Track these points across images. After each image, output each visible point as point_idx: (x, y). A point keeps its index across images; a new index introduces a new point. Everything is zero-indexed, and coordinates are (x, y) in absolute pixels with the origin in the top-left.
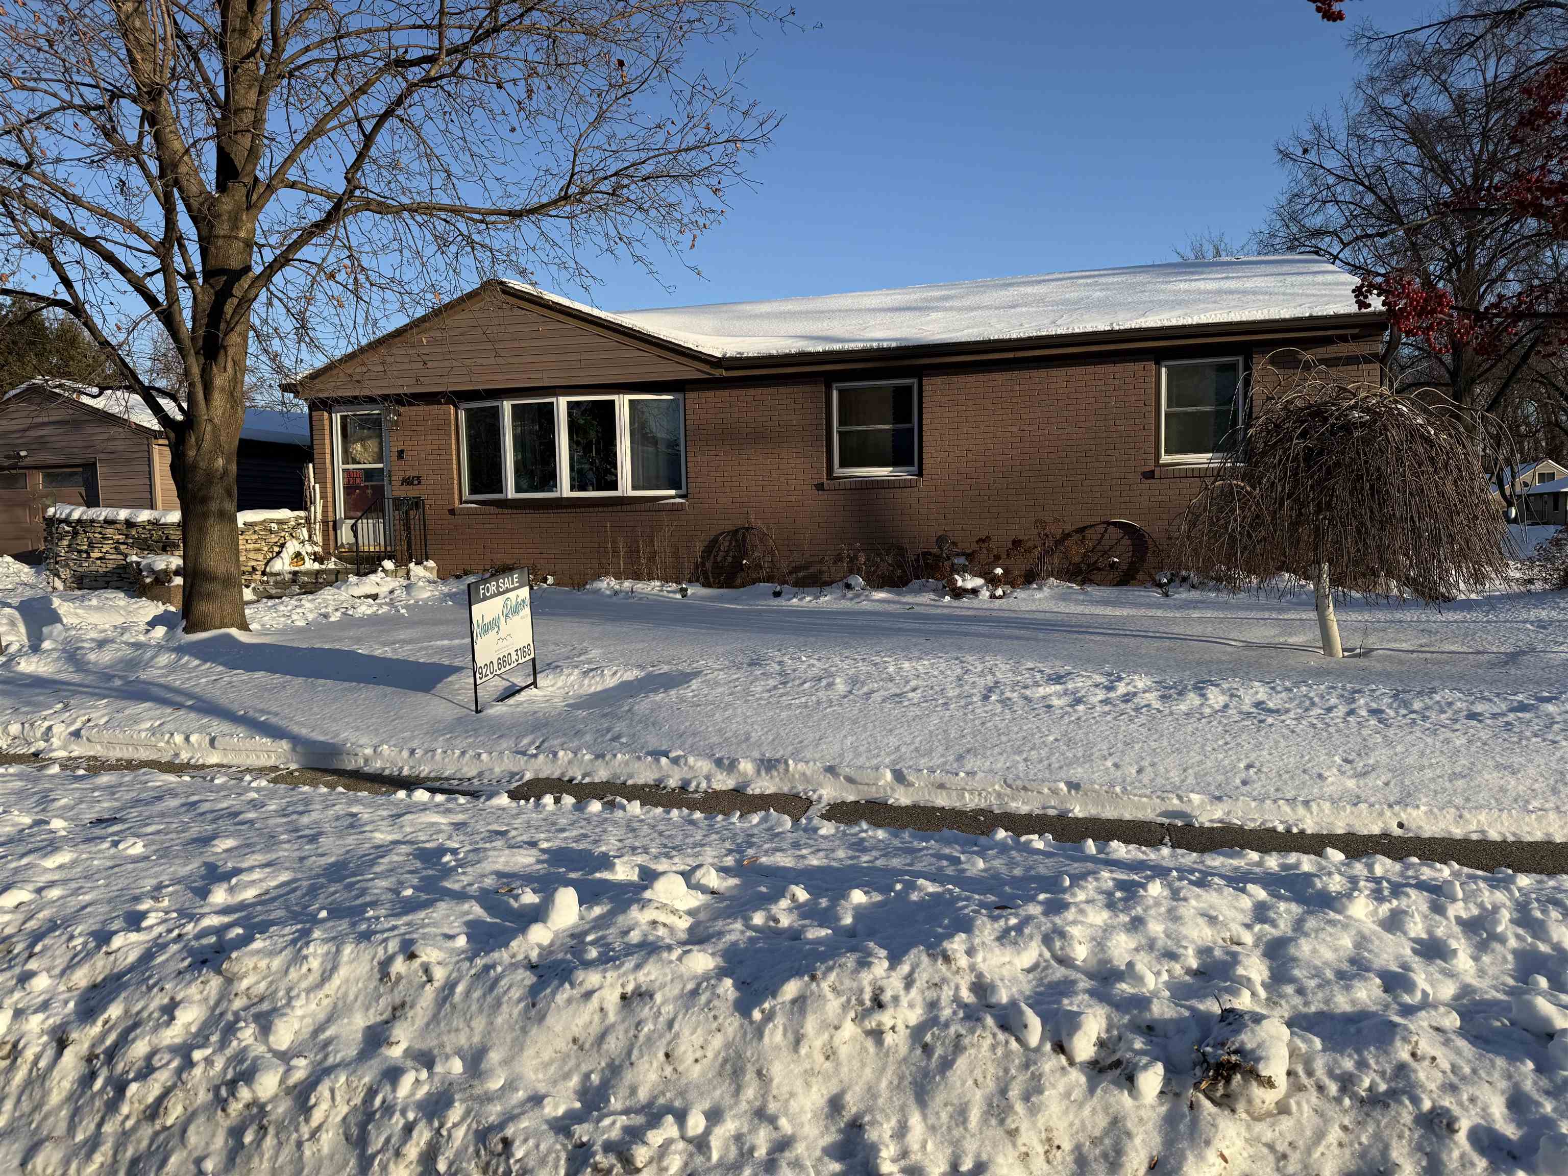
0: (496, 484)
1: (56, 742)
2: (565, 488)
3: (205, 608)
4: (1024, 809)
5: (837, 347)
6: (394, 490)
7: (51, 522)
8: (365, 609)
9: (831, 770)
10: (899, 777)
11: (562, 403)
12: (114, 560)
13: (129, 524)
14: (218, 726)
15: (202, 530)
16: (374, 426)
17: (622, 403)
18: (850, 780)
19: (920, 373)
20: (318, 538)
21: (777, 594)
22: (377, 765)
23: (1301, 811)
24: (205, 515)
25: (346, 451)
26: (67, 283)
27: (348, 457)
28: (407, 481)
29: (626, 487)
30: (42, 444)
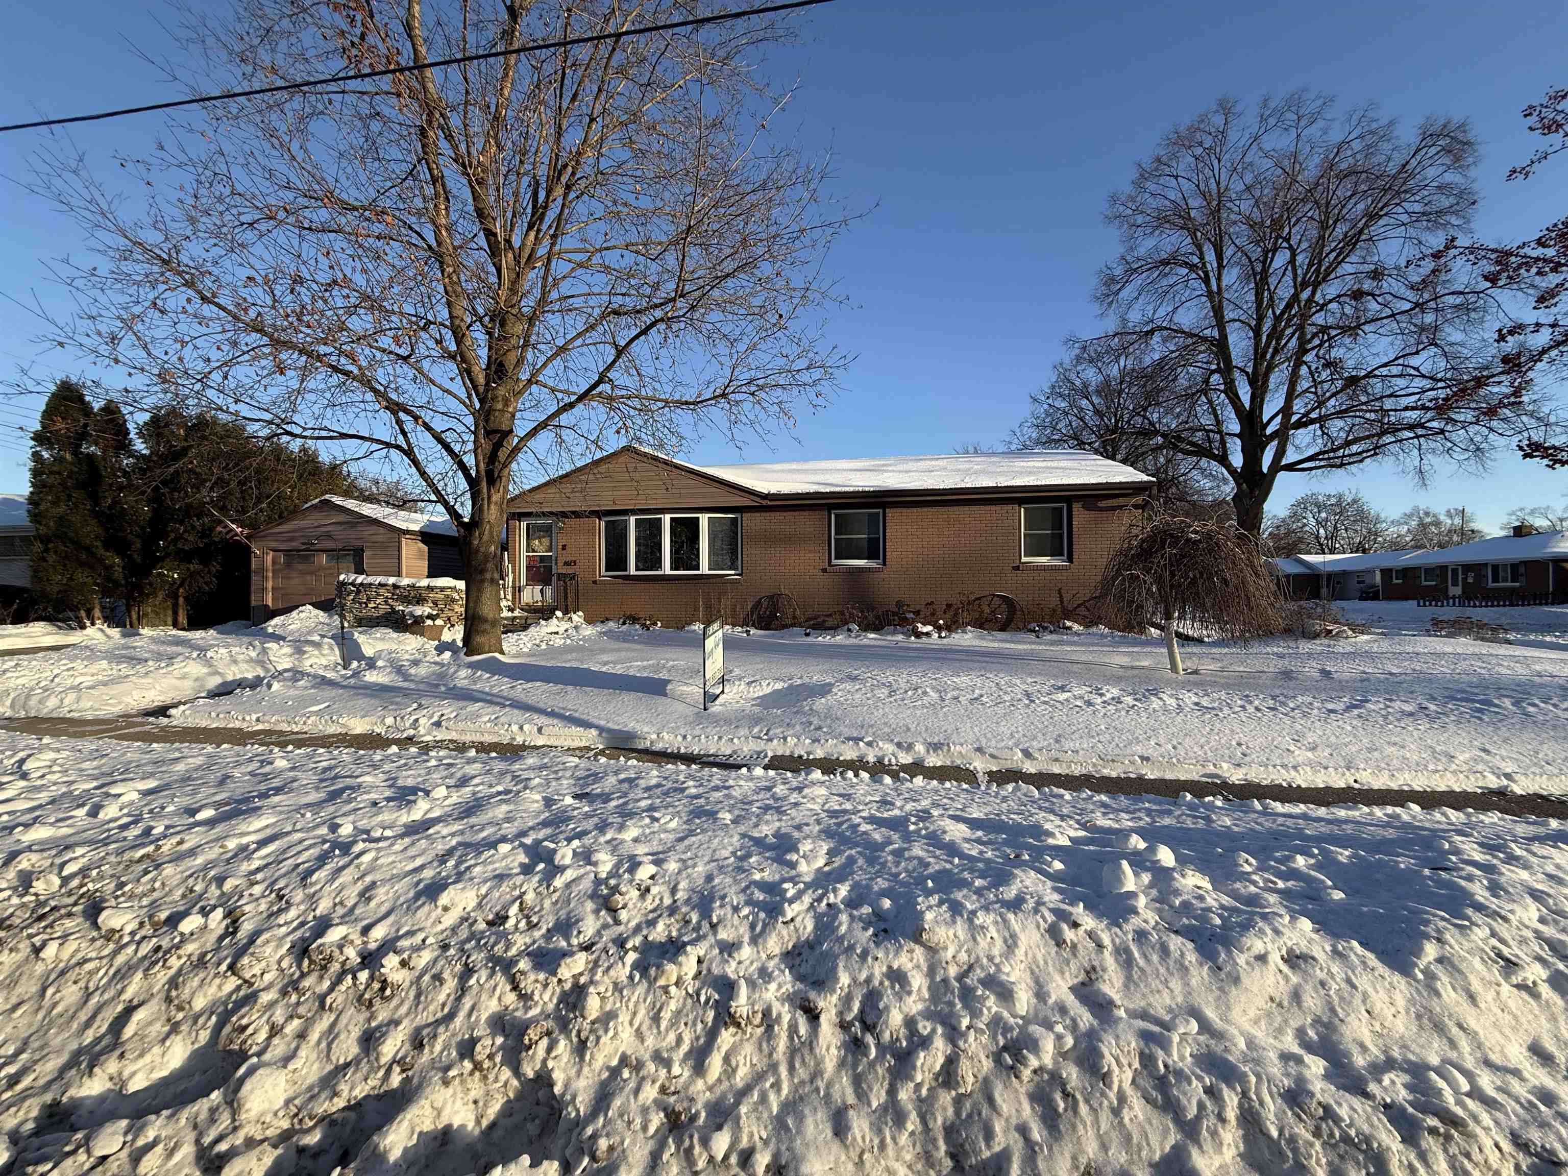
0: (624, 566)
1: (422, 731)
2: (667, 568)
3: (479, 639)
4: (1114, 774)
5: (838, 489)
6: (558, 569)
7: (343, 584)
8: (558, 641)
9: (979, 750)
10: (1027, 754)
11: (667, 518)
12: (384, 608)
13: (395, 586)
14: (542, 720)
15: (480, 591)
16: (547, 530)
17: (704, 520)
18: (993, 756)
19: (884, 506)
20: (510, 597)
21: (807, 635)
22: (659, 746)
23: (1293, 773)
24: (483, 581)
25: (528, 545)
26: (404, 433)
27: (529, 548)
28: (567, 564)
29: (704, 568)
30: (328, 536)
